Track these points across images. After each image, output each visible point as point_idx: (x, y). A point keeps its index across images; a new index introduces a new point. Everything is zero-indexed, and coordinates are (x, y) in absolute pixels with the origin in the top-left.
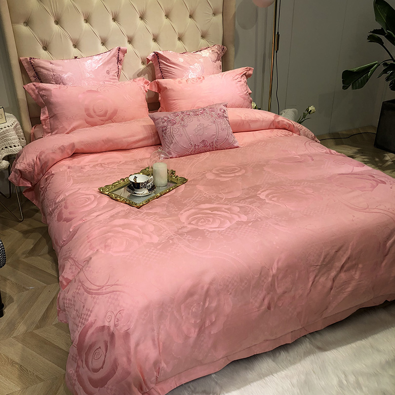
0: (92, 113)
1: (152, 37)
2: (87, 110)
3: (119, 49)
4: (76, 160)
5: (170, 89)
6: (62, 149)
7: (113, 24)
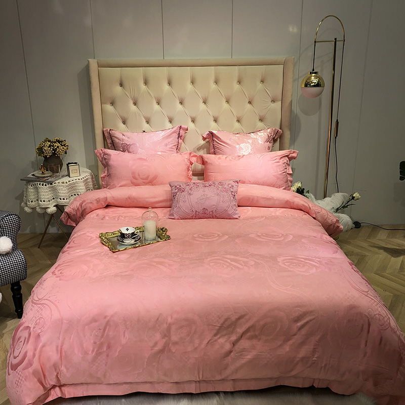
0: (137, 176)
1: (212, 119)
2: (133, 173)
3: (180, 127)
4: (107, 210)
5: (209, 163)
6: (98, 201)
7: (180, 107)
